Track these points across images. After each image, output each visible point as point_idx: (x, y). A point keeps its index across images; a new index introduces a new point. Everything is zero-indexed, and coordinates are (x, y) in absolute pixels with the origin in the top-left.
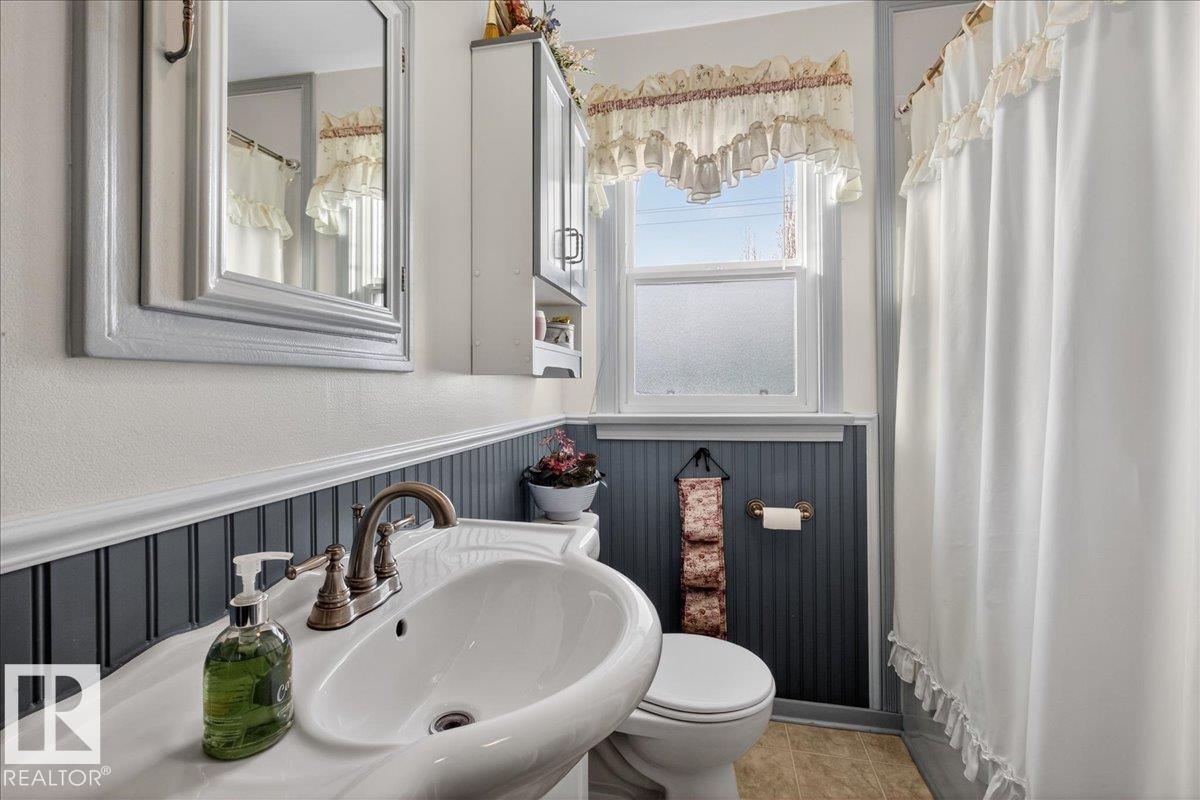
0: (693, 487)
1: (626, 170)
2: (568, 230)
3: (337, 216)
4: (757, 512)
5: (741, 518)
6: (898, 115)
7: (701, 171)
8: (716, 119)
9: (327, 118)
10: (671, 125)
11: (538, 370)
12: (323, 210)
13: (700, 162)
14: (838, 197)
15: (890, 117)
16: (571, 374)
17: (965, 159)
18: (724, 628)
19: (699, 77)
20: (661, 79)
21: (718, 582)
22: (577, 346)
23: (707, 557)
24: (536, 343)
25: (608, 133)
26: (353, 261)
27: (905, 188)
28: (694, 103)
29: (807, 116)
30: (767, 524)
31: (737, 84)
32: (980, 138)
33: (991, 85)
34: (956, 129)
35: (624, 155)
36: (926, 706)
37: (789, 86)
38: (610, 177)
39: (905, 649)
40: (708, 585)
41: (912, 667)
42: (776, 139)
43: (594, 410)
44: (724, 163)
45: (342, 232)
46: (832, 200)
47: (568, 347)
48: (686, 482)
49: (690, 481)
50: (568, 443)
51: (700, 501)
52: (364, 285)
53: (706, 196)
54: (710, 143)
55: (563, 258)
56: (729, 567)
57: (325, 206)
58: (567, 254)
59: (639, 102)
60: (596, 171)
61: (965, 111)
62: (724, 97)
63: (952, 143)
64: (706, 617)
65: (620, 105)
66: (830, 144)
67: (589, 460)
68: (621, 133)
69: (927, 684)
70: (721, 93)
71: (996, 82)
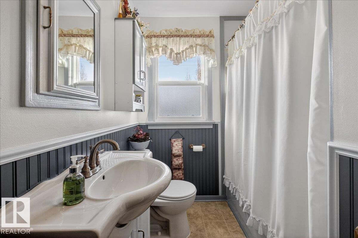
0: (175, 141)
1: (157, 55)
2: (142, 71)
3: (64, 61)
4: (192, 147)
5: (187, 149)
6: (225, 46)
7: (177, 56)
8: (181, 43)
9: (62, 30)
10: (169, 43)
11: (134, 110)
12: (60, 59)
13: (177, 54)
14: (211, 66)
15: (223, 46)
16: (142, 111)
17: (239, 59)
18: (183, 179)
19: (176, 31)
20: (166, 31)
21: (182, 166)
22: (143, 103)
23: (179, 160)
24: (134, 102)
25: (151, 44)
26: (70, 75)
27: (227, 64)
28: (175, 38)
29: (204, 45)
30: (194, 150)
31: (186, 34)
32: (242, 55)
33: (244, 43)
34: (238, 52)
35: (156, 51)
36: (232, 192)
37: (199, 36)
38: (152, 56)
39: (227, 179)
40: (179, 168)
41: (229, 183)
42: (196, 50)
43: (147, 121)
44: (183, 55)
45: (66, 66)
46: (210, 66)
47: (141, 103)
48: (173, 140)
49: (174, 140)
50: (141, 130)
51: (177, 145)
52: (74, 83)
53: (178, 63)
54: (179, 49)
55: (140, 79)
56: (184, 162)
57: (61, 58)
58: (141, 78)
59: (160, 36)
60: (148, 54)
61: (239, 48)
62: (183, 37)
63: (237, 56)
64: (178, 176)
65: (155, 36)
66: (209, 52)
67: (147, 135)
68: (155, 44)
69: (232, 186)
70: (182, 36)
71: (245, 43)
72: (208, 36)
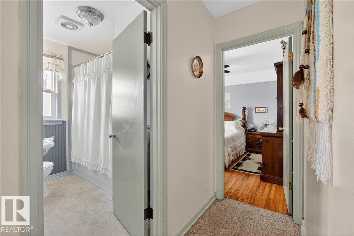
14: (61, 80)
17: (83, 82)
27: (74, 81)
29: (55, 64)
33: (87, 75)
36: (77, 163)
37: (51, 57)
39: (73, 157)
41: (75, 159)
42: (48, 66)
61: (83, 75)
63: (81, 79)
66: (60, 71)
69: (78, 159)
72: (59, 58)
